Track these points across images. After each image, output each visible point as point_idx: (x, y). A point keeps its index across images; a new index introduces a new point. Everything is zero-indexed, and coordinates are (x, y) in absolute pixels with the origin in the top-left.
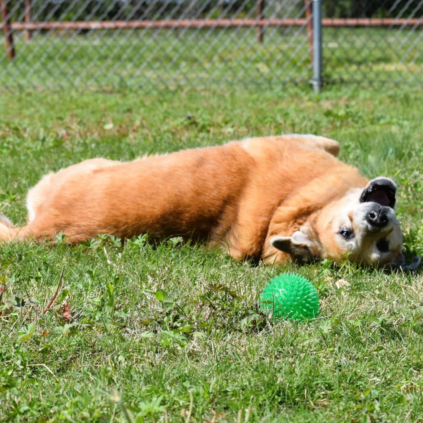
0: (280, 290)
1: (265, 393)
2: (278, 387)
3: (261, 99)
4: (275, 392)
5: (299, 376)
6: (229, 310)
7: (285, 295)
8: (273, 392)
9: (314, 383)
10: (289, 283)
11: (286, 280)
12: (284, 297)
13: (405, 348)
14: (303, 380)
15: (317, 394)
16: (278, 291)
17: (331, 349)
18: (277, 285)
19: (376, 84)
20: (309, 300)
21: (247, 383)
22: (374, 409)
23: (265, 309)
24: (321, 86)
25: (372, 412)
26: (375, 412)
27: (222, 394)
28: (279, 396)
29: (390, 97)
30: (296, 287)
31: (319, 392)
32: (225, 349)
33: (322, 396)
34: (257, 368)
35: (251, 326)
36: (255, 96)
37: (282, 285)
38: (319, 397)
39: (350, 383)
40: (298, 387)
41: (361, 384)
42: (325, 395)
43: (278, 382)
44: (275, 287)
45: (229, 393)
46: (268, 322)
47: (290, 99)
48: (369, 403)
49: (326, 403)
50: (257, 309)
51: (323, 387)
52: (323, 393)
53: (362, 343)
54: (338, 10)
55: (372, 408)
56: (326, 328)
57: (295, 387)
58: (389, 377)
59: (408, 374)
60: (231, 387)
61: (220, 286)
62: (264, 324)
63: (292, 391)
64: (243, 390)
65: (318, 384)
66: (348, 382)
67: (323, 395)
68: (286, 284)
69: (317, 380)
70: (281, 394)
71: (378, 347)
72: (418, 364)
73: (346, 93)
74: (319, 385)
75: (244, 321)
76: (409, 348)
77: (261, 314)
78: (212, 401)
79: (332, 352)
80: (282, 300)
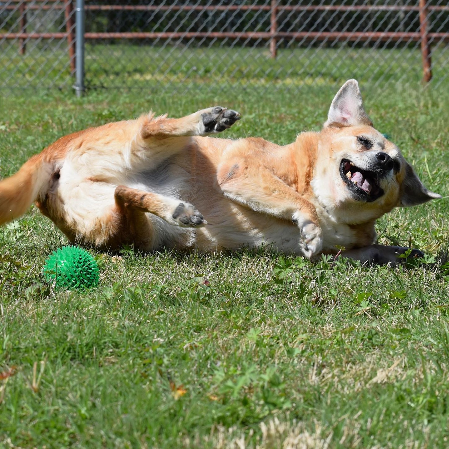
0: (62, 262)
1: (57, 349)
2: (68, 344)
3: (27, 102)
4: (66, 349)
5: (87, 334)
6: (14, 280)
7: (67, 266)
8: (64, 349)
9: (103, 341)
10: (70, 255)
11: (68, 252)
12: (65, 268)
13: (185, 312)
14: (92, 338)
15: (105, 352)
16: (60, 263)
17: (115, 313)
18: (59, 257)
19: (134, 90)
20: (90, 271)
21: (39, 341)
22: (163, 363)
23: (49, 279)
24: (83, 91)
25: (161, 365)
26: (163, 365)
27: (15, 351)
28: (69, 352)
29: (148, 101)
30: (77, 259)
31: (107, 349)
32: (13, 312)
33: (109, 354)
34: (47, 328)
35: (36, 294)
36: (22, 100)
37: (64, 257)
38: (107, 355)
39: (136, 342)
40: (87, 345)
41: (147, 343)
42: (112, 353)
43: (68, 340)
44: (57, 258)
45: (22, 350)
46: (51, 291)
47: (54, 103)
48: (157, 358)
49: (113, 361)
50: (41, 278)
51: (110, 345)
52: (111, 350)
53: (144, 308)
54: (94, 27)
55: (161, 362)
56: (109, 294)
57: (85, 344)
58: (171, 338)
59: (189, 335)
60: (23, 344)
61: (6, 256)
62: (47, 293)
63: (82, 348)
64: (35, 347)
65: (105, 343)
66: (134, 340)
67: (111, 352)
68: (67, 256)
69: (105, 339)
70: (72, 351)
71: (160, 311)
72: (198, 326)
73: (107, 98)
74: (107, 344)
75: (29, 290)
76: (189, 313)
77: (45, 283)
78: (5, 357)
79: (116, 315)
80: (63, 270)
